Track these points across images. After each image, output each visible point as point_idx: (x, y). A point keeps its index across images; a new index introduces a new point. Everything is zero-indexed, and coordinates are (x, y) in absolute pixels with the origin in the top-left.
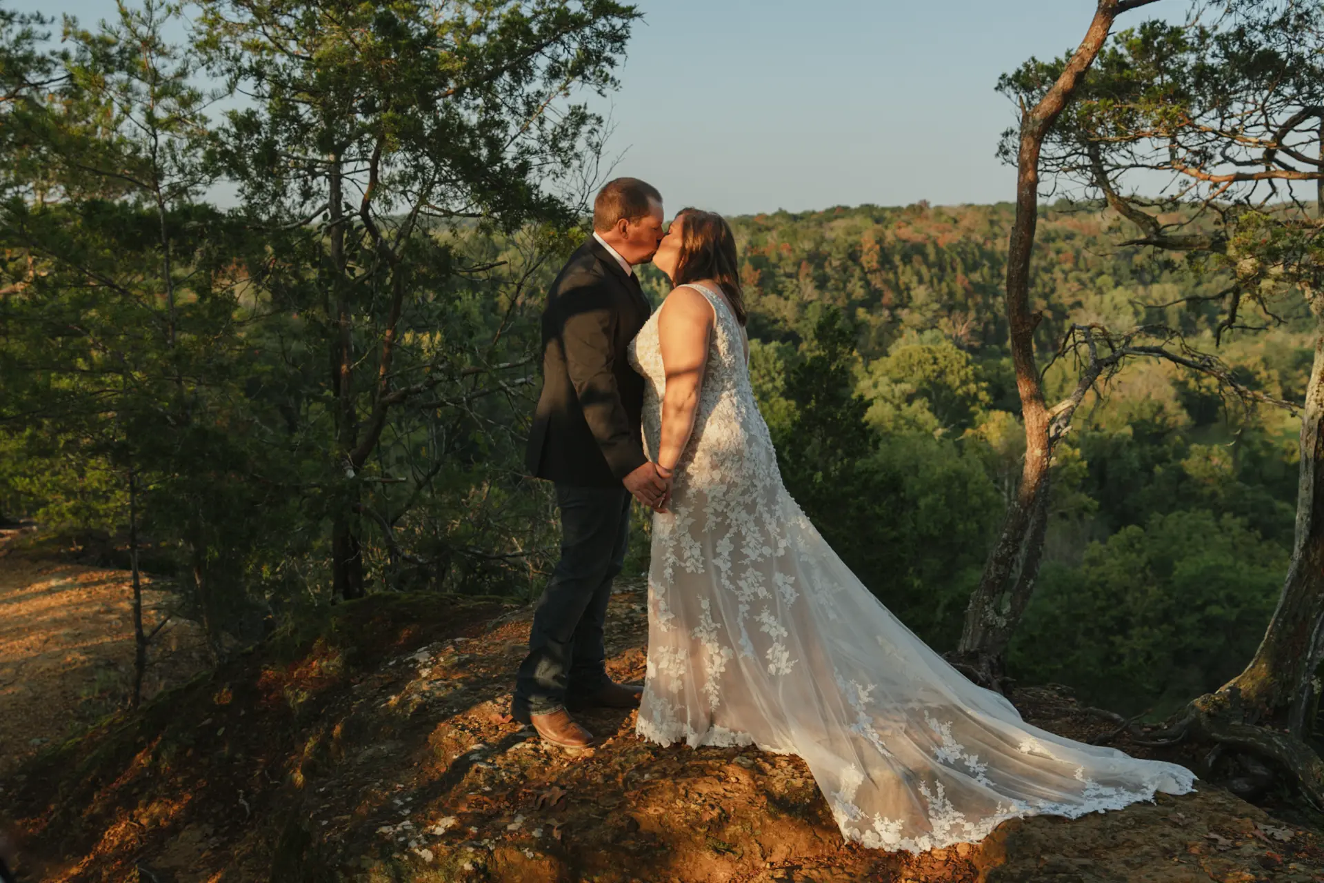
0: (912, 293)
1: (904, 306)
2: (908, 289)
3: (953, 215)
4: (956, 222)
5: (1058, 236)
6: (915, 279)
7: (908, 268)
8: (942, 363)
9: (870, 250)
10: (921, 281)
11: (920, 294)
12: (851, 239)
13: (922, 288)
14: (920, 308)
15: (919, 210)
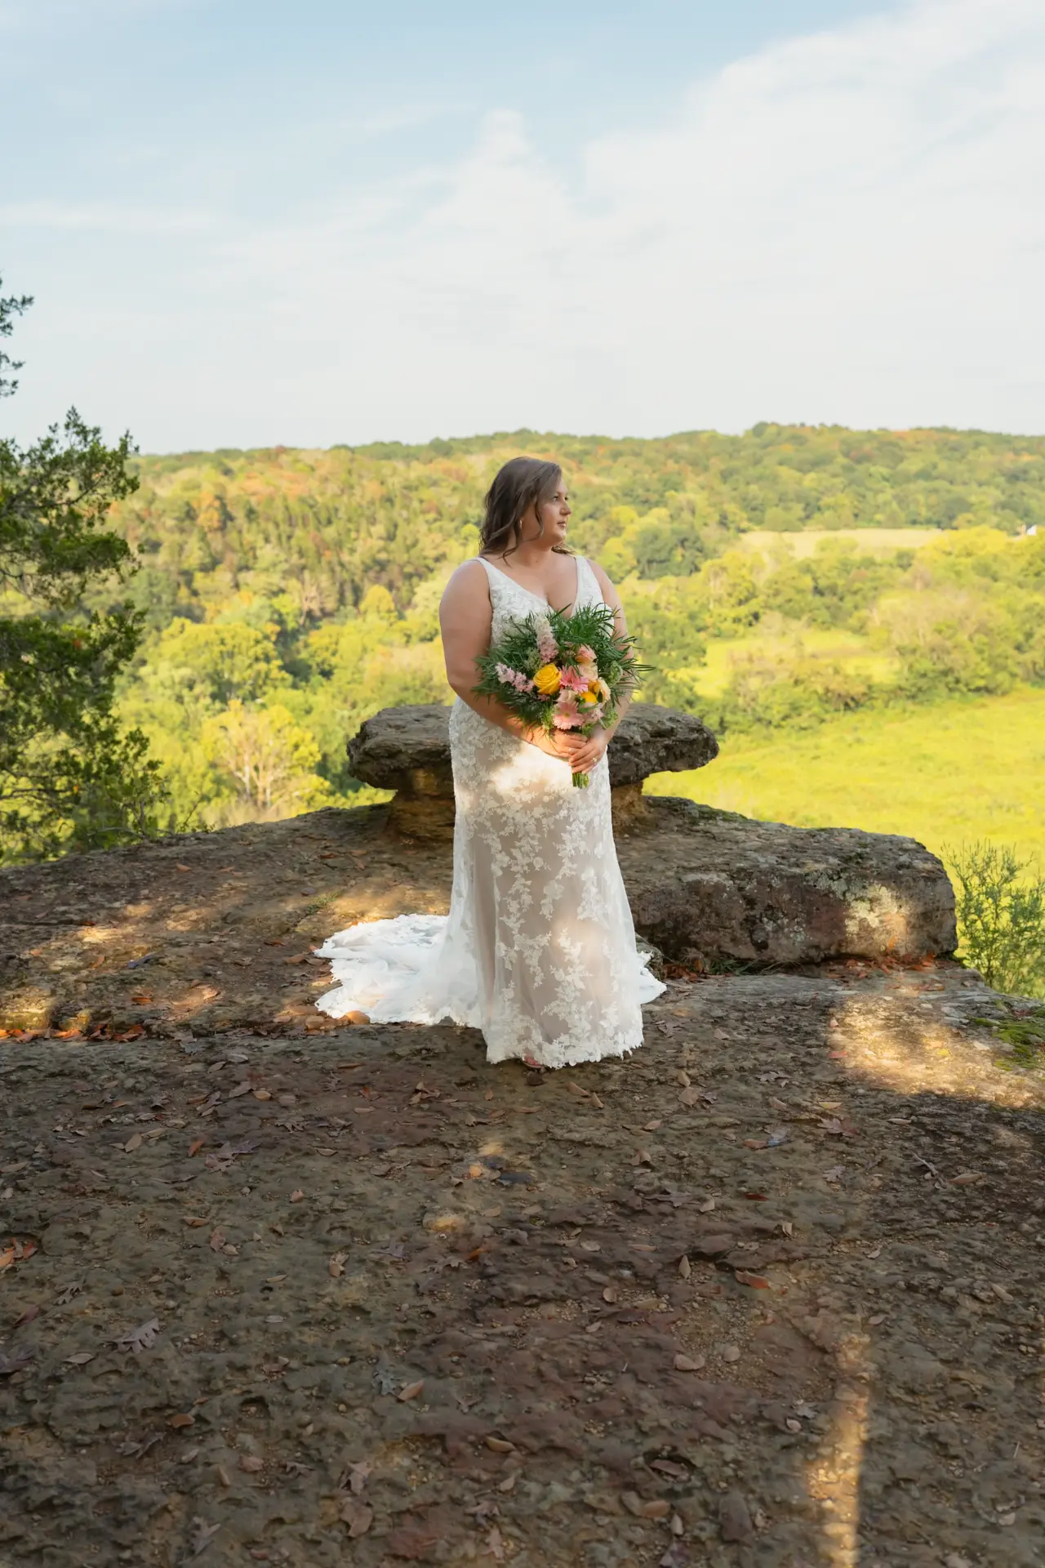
0: (258, 553)
1: (247, 568)
2: (253, 549)
3: (311, 462)
4: (313, 469)
5: (422, 484)
6: (261, 537)
7: (254, 526)
8: (230, 642)
9: (210, 506)
10: (267, 540)
11: (267, 553)
12: (188, 495)
13: (269, 546)
14: (266, 570)
15: (273, 455)
